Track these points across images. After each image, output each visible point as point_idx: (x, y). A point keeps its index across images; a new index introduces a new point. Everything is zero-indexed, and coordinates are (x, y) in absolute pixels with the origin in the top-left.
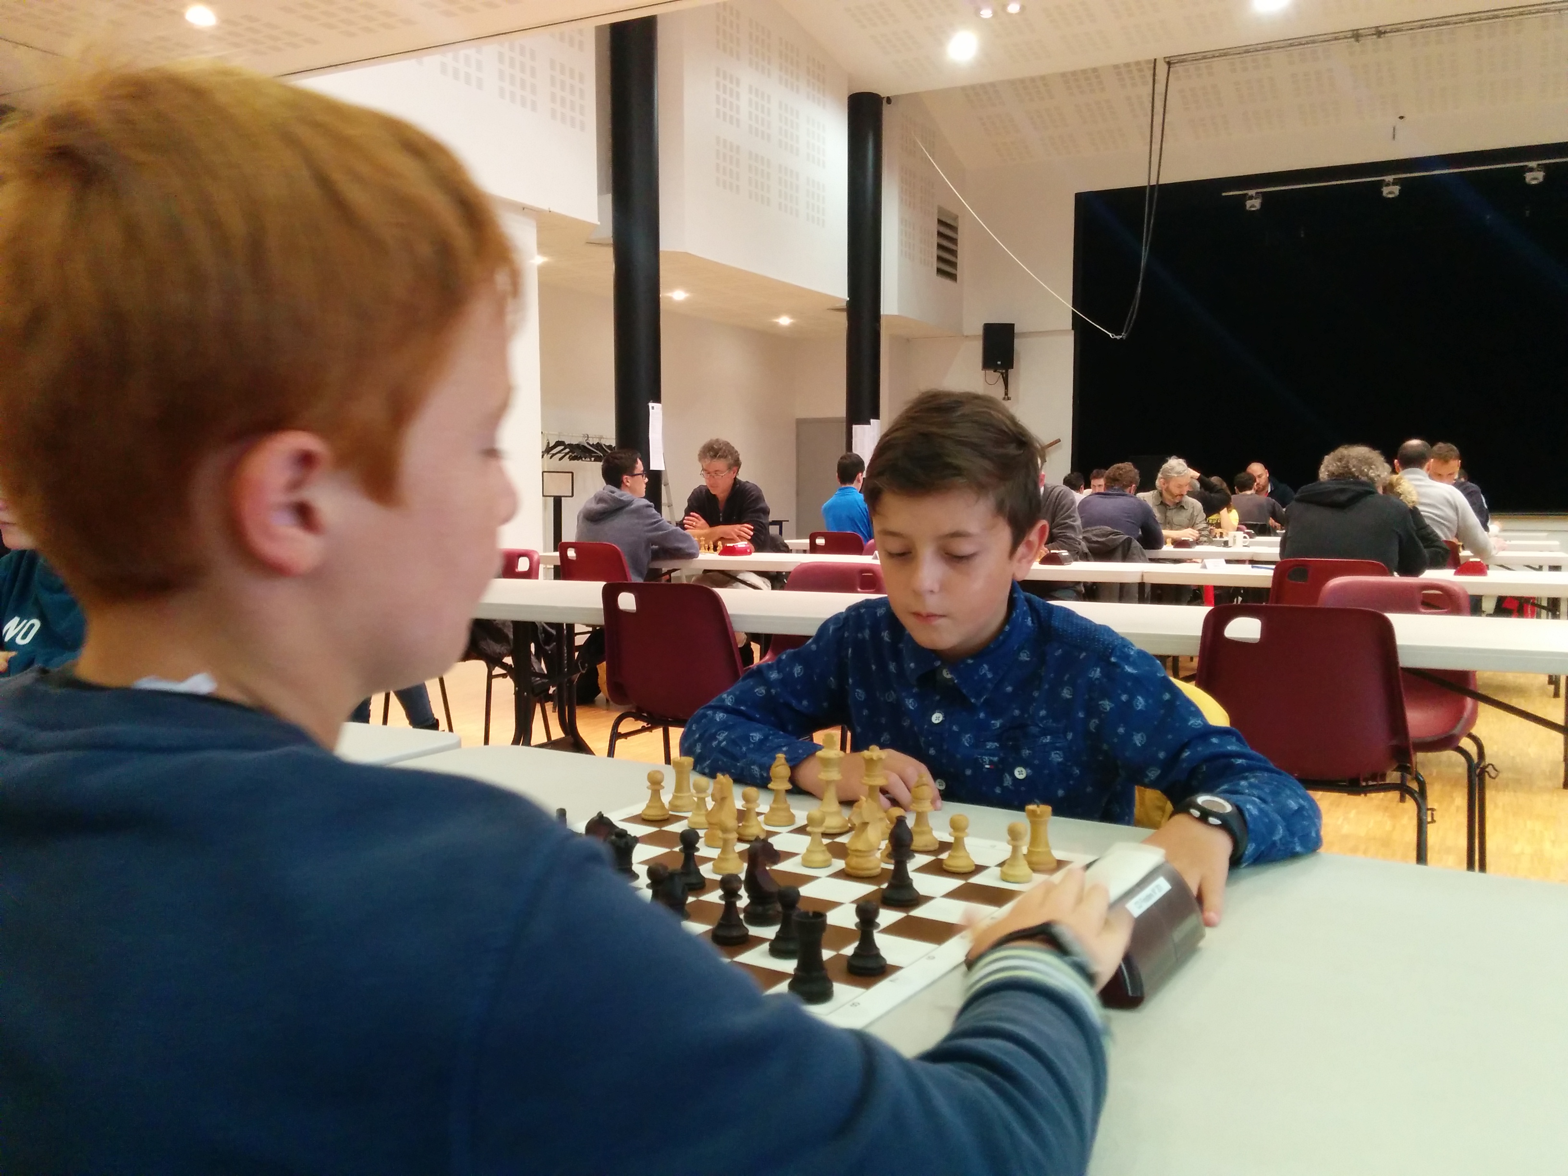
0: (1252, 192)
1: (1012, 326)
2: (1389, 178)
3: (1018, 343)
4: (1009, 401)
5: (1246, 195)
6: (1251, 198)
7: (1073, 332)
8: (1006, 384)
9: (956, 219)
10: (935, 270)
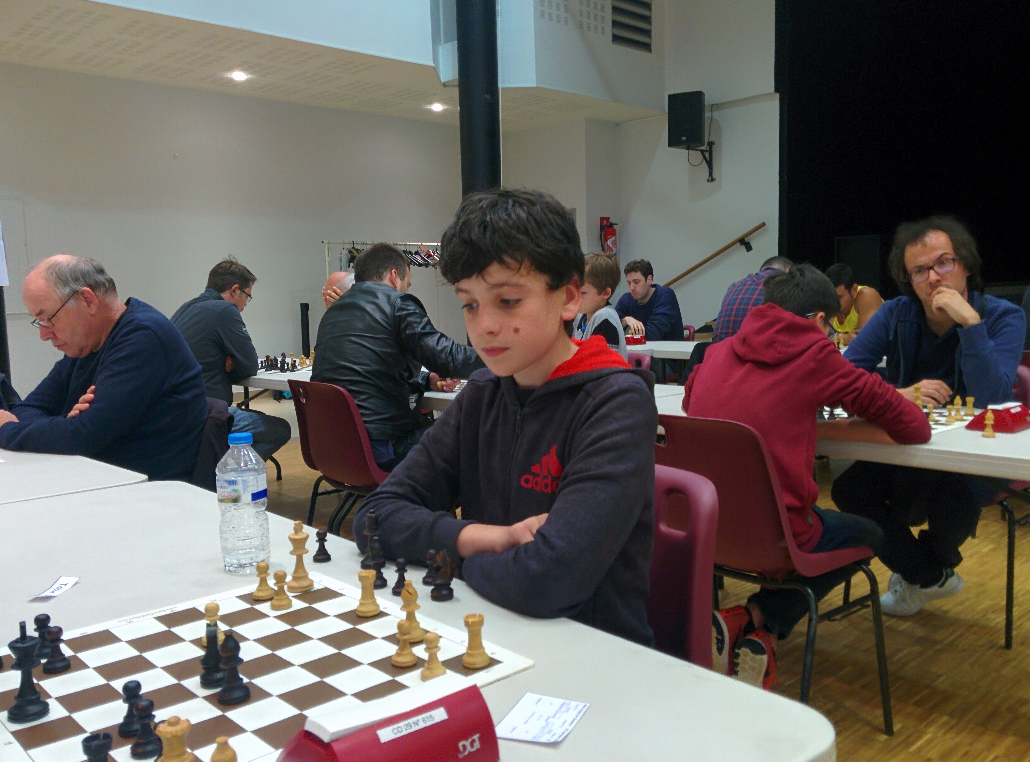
1: (701, 95)
3: (714, 115)
4: (714, 182)
7: (778, 95)
8: (710, 164)
10: (610, 37)
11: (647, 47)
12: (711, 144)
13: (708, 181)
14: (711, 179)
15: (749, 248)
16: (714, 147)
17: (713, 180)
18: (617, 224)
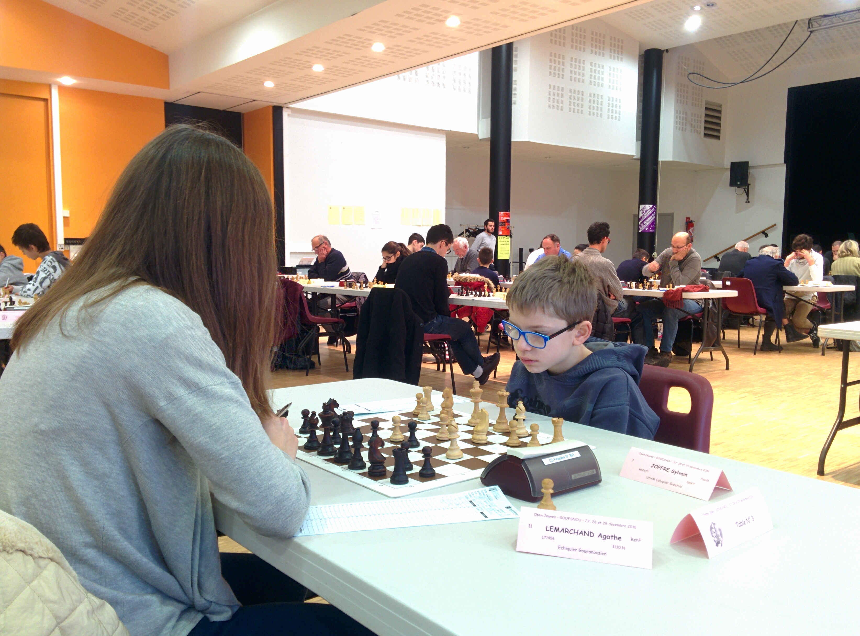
1: (747, 163)
3: (751, 171)
7: (785, 165)
8: (747, 194)
9: (720, 106)
10: (703, 135)
11: (718, 137)
12: (748, 185)
13: (746, 202)
14: (748, 201)
15: (767, 235)
16: (750, 186)
17: (749, 202)
18: (694, 221)
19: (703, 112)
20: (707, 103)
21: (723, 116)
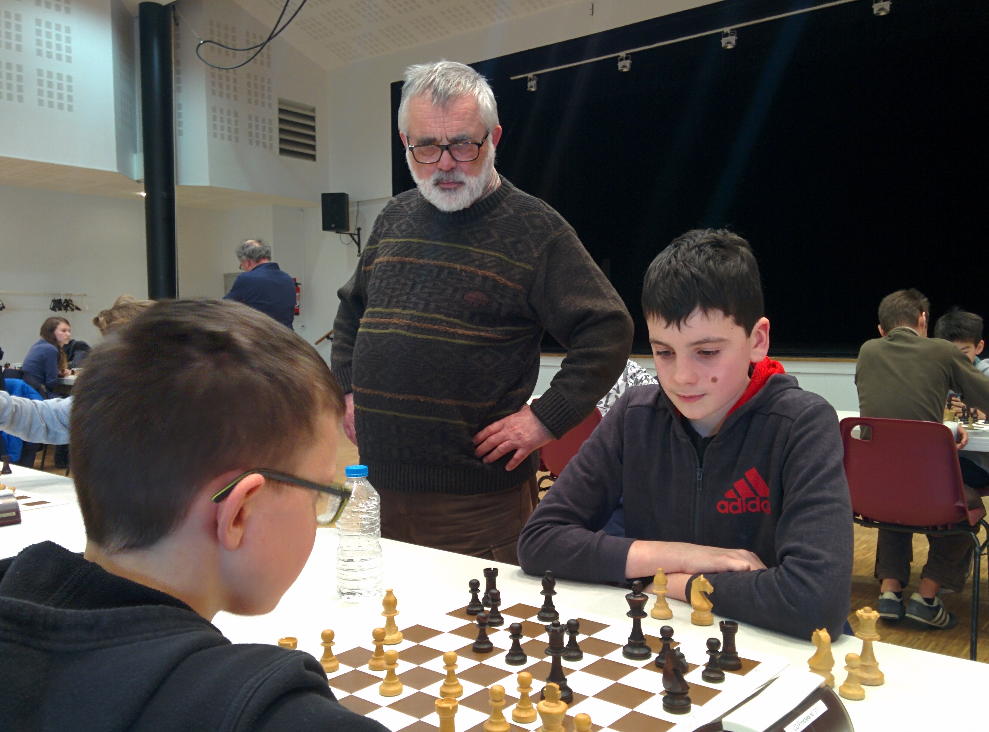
0: (530, 75)
1: (345, 195)
2: (623, 54)
5: (527, 77)
6: (531, 80)
8: (359, 245)
9: (313, 110)
10: (277, 150)
11: (313, 157)
12: (359, 229)
16: (361, 232)
18: (300, 284)
19: (276, 116)
20: (281, 102)
21: (318, 125)
